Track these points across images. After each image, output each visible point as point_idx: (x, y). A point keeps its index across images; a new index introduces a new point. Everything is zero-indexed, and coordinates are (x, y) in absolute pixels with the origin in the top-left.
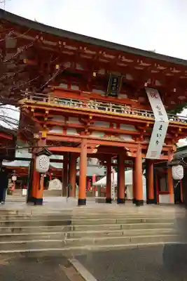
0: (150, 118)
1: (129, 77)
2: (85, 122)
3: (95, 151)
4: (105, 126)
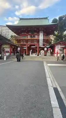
0: (38, 39)
1: (36, 29)
2: (27, 41)
3: (29, 46)
4: (30, 41)
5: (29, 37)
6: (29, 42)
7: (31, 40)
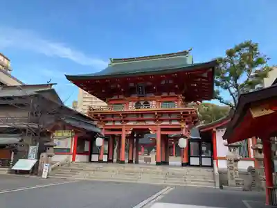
2: (125, 117)
3: (130, 132)
4: (136, 118)
5: (131, 107)
6: (132, 121)
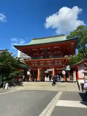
7: (44, 61)
